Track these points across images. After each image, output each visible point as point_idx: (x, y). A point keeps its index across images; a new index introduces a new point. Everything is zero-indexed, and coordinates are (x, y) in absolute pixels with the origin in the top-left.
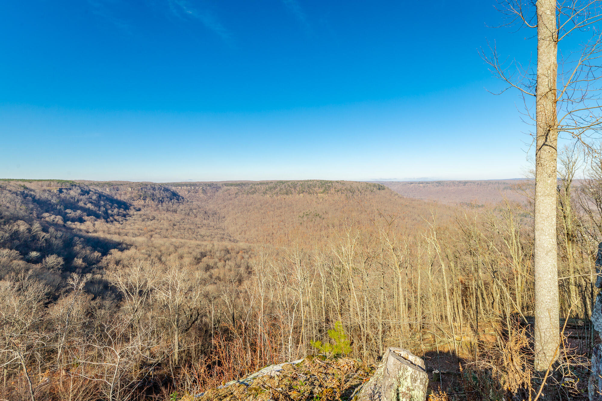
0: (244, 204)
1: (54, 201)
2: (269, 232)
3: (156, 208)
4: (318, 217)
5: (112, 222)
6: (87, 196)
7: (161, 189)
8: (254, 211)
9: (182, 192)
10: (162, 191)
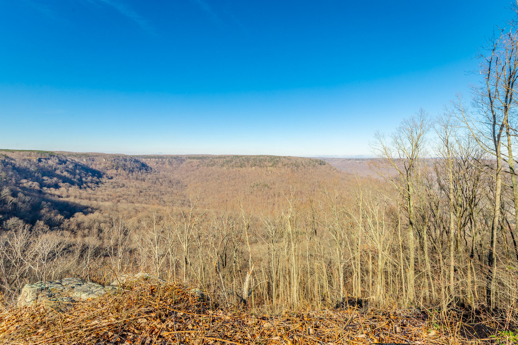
0: (204, 174)
1: (32, 169)
2: (224, 199)
3: (126, 177)
4: (266, 188)
5: (85, 188)
6: (64, 165)
7: (132, 160)
8: (212, 180)
9: (150, 163)
10: (132, 162)
